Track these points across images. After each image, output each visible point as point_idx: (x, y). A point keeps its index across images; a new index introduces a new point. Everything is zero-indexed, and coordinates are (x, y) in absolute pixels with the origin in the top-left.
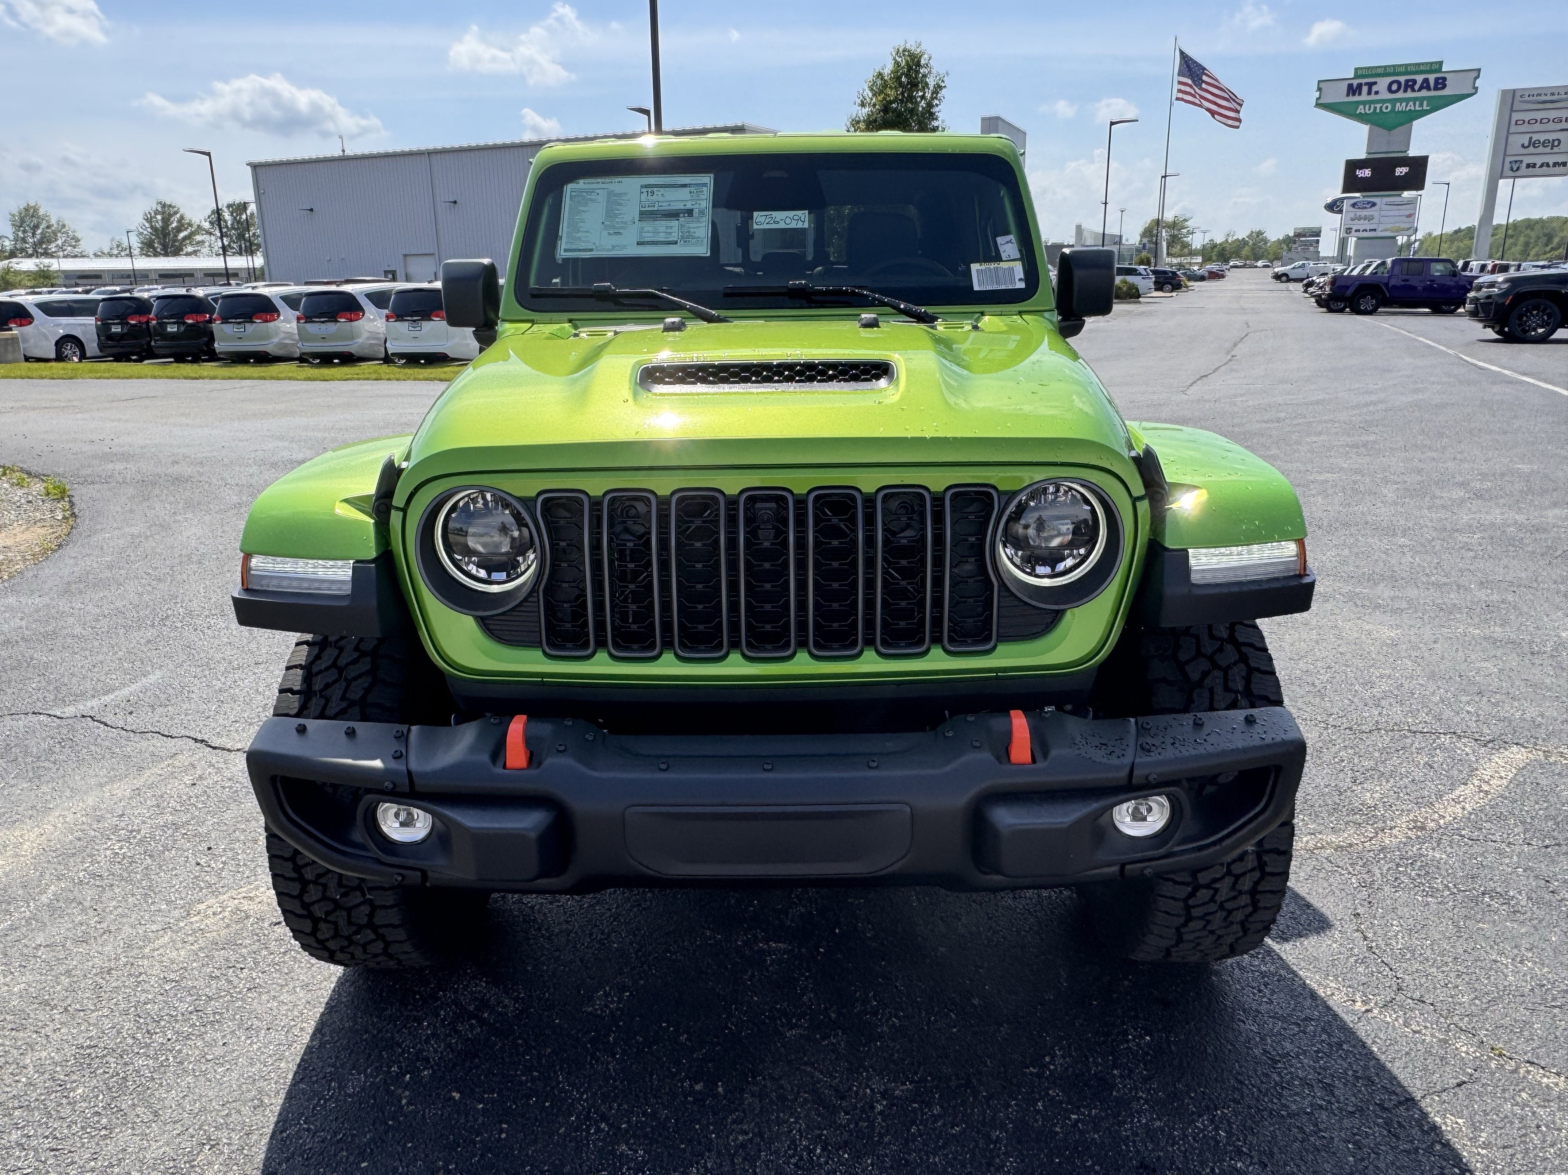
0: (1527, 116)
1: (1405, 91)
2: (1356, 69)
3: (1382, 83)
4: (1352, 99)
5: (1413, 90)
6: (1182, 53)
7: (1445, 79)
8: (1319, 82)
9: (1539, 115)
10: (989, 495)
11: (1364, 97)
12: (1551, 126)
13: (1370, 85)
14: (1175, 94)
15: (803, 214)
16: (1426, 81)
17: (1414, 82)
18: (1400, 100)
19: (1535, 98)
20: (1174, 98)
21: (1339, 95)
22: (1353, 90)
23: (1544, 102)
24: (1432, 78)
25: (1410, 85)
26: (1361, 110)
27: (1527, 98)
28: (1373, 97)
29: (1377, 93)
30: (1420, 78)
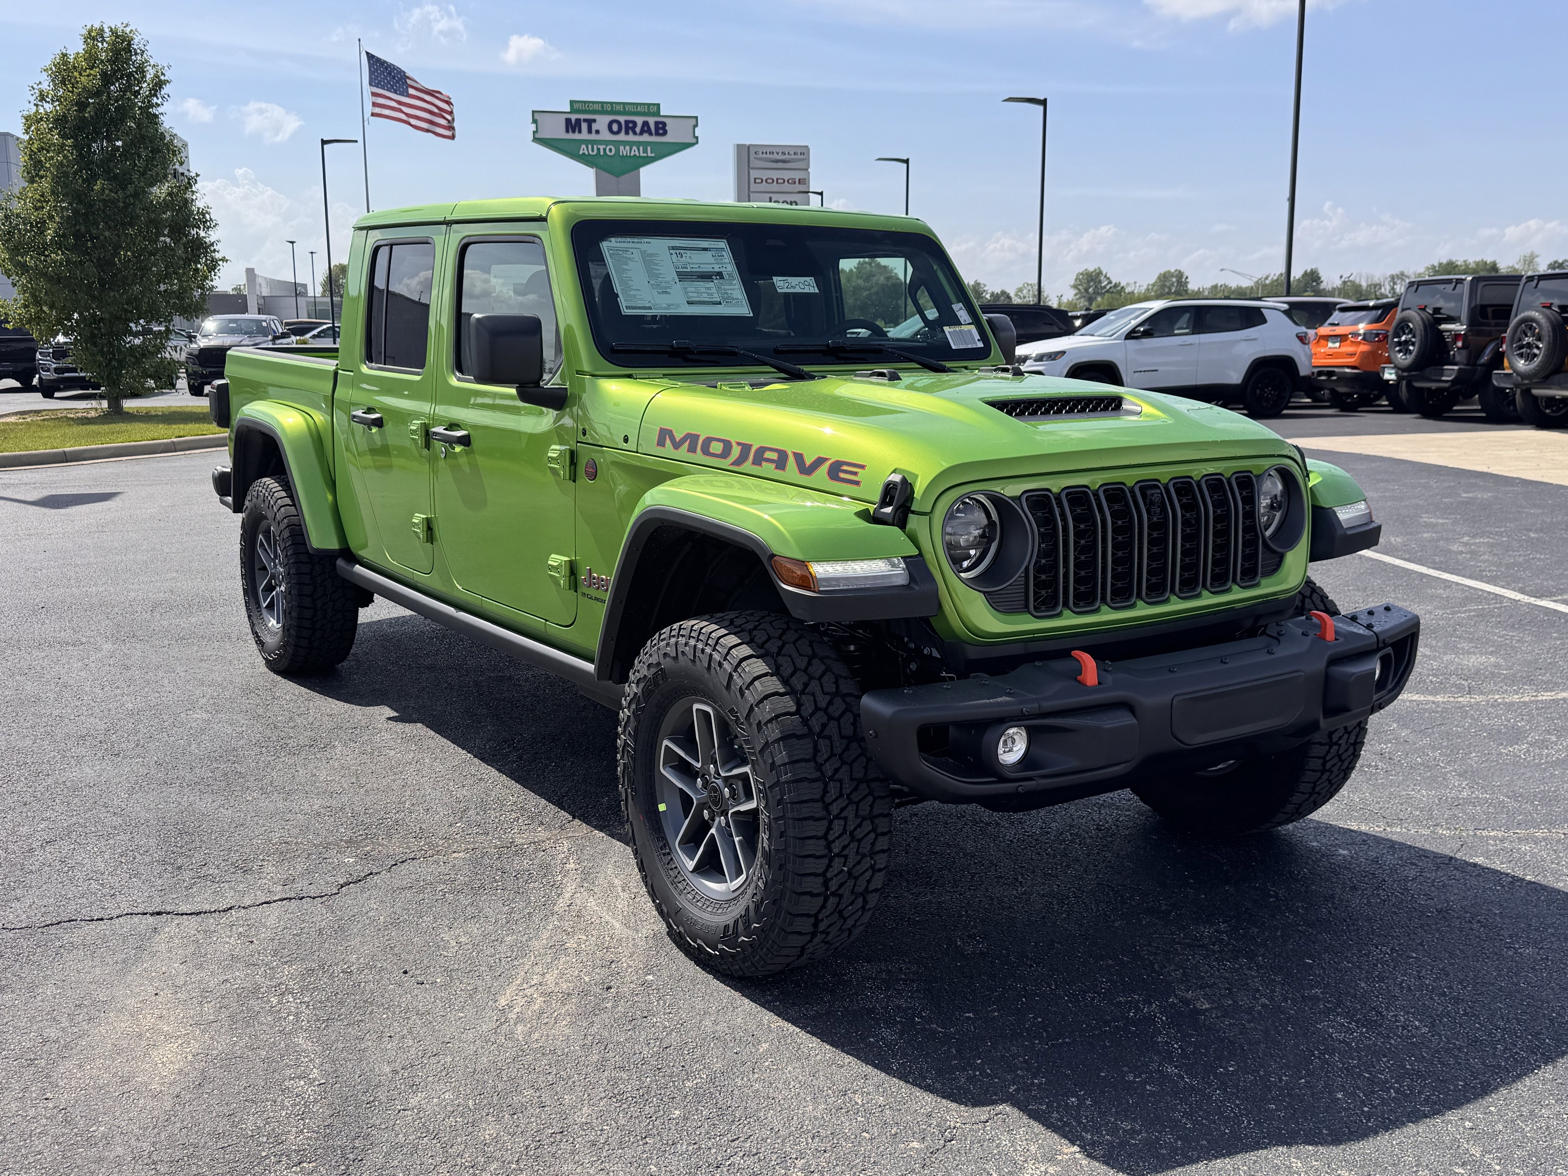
0: (765, 175)
1: (627, 133)
2: (572, 102)
3: (602, 122)
4: (571, 136)
5: (635, 133)
6: (370, 56)
7: (664, 124)
8: (533, 112)
9: (775, 175)
10: (1249, 477)
11: (584, 135)
12: (786, 187)
13: (590, 122)
14: (369, 109)
15: (810, 280)
16: (646, 124)
17: (635, 123)
18: (625, 143)
19: (768, 156)
20: (367, 114)
21: (558, 131)
22: (572, 126)
23: (777, 161)
24: (651, 121)
25: (630, 127)
26: (583, 150)
27: (761, 155)
28: (593, 137)
29: (597, 132)
30: (639, 120)
